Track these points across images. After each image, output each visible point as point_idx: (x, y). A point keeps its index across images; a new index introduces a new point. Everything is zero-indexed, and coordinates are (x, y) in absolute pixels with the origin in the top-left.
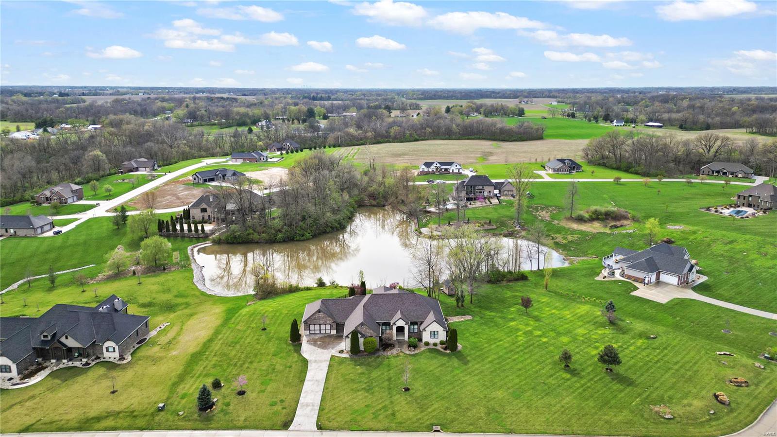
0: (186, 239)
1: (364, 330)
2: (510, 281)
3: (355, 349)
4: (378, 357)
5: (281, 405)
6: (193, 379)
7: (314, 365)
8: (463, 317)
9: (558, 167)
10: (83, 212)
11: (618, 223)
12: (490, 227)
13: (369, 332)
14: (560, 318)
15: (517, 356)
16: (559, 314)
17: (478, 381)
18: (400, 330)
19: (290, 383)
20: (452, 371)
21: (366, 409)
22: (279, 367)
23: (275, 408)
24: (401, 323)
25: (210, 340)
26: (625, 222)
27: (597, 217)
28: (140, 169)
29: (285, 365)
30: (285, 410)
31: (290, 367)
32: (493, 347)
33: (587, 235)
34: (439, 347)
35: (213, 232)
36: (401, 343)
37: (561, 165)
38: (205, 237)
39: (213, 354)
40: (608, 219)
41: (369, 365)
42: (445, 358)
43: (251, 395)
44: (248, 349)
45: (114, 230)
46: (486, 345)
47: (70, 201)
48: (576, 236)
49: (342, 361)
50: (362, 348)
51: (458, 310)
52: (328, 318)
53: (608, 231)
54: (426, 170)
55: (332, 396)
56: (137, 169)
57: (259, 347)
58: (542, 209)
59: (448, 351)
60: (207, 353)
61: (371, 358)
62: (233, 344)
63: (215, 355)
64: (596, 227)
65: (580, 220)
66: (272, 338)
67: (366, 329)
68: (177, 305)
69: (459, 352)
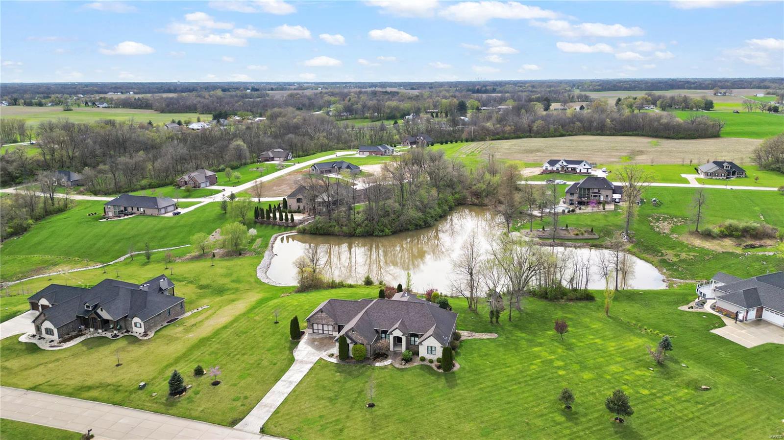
0: (276, 227)
1: (354, 335)
2: (571, 300)
3: (344, 354)
4: (363, 366)
5: (242, 402)
6: (186, 363)
7: (298, 364)
8: (489, 334)
9: (711, 171)
10: (209, 196)
11: (757, 243)
12: (592, 237)
13: (360, 339)
14: (598, 350)
15: (515, 387)
16: (601, 345)
17: (453, 408)
18: (398, 340)
19: (264, 381)
20: (431, 393)
21: (319, 419)
22: (265, 363)
23: (235, 403)
24: (398, 333)
25: (225, 327)
26: (768, 242)
27: (730, 233)
28: (275, 159)
29: (272, 362)
30: (242, 407)
31: (275, 364)
32: (495, 372)
33: (708, 255)
34: (433, 365)
35: (301, 222)
36: (396, 354)
37: (715, 168)
38: (293, 225)
39: (218, 341)
40: (744, 237)
41: (350, 374)
42: (432, 378)
43: (222, 387)
44: (250, 341)
45: (221, 214)
46: (488, 370)
47: (203, 185)
48: (693, 254)
49: (327, 364)
50: (351, 354)
51: (489, 326)
52: (330, 319)
53: (739, 251)
54: (550, 168)
55: (295, 400)
56: (272, 159)
57: (261, 340)
58: (665, 219)
59: (441, 371)
60: (214, 340)
61: (356, 367)
62: (238, 334)
63: (218, 343)
64: (728, 245)
65: (708, 235)
66: (277, 332)
67: (357, 335)
68: (228, 289)
69: (453, 373)
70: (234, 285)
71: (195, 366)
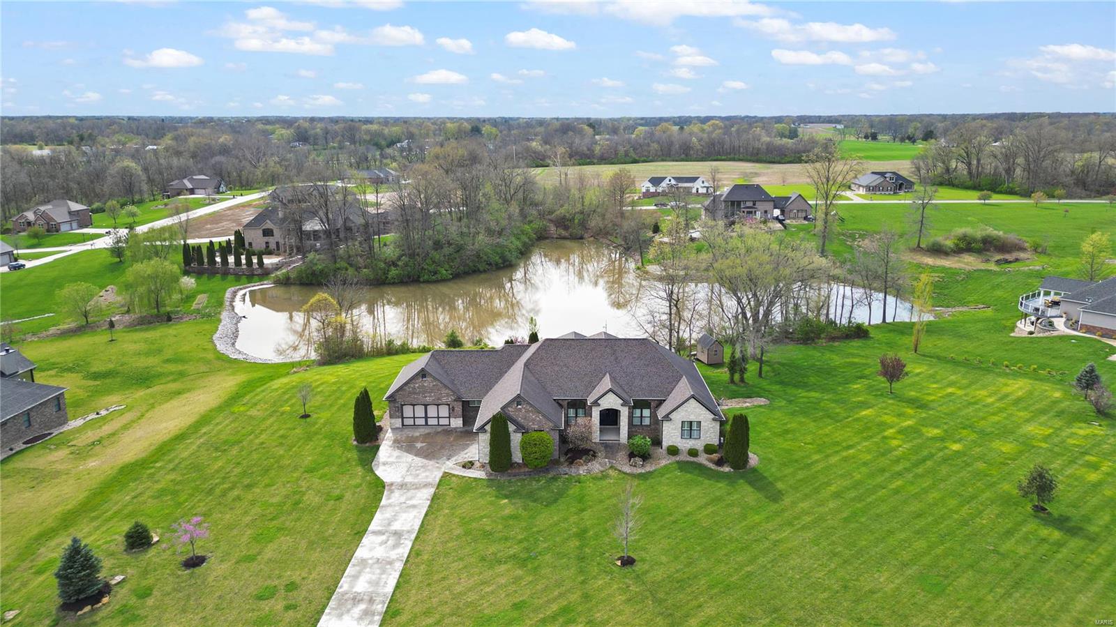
0: (231, 278)
1: (520, 413)
2: (833, 339)
3: (500, 460)
4: (555, 479)
5: (286, 598)
7: (397, 494)
9: (874, 184)
11: (1009, 257)
13: (534, 420)
18: (610, 418)
19: (326, 540)
20: (744, 517)
22: (312, 498)
23: (266, 606)
24: (611, 402)
25: (180, 437)
26: (1022, 255)
27: (966, 246)
28: (196, 191)
29: (328, 494)
31: (339, 498)
33: (958, 274)
34: (703, 459)
36: (611, 449)
37: (877, 180)
38: (265, 273)
39: (171, 466)
41: (531, 496)
42: (720, 485)
43: (215, 569)
44: (255, 456)
47: (64, 228)
49: (467, 486)
50: (517, 457)
51: (733, 387)
52: (444, 391)
54: (652, 189)
56: (192, 191)
57: (281, 452)
59: (726, 469)
60: (158, 465)
61: (538, 481)
62: (220, 447)
63: (173, 470)
64: (969, 262)
66: (316, 433)
67: (527, 411)
70: (172, 367)
71: (126, 527)
